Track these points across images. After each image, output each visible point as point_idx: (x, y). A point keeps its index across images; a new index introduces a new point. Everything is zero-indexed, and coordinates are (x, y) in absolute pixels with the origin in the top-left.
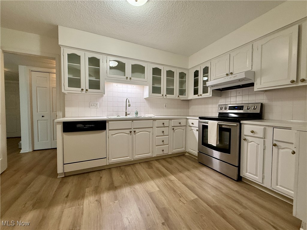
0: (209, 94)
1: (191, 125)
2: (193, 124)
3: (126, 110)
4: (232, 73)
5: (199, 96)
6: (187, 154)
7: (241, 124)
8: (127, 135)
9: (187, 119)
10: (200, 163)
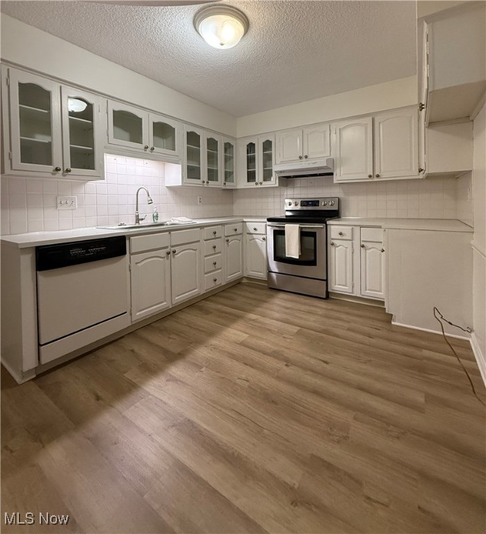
0: (274, 182)
1: (253, 231)
2: (255, 229)
3: (137, 210)
4: (306, 157)
5: (257, 184)
6: (245, 281)
7: (327, 225)
8: (162, 260)
9: (243, 222)
10: (271, 288)
